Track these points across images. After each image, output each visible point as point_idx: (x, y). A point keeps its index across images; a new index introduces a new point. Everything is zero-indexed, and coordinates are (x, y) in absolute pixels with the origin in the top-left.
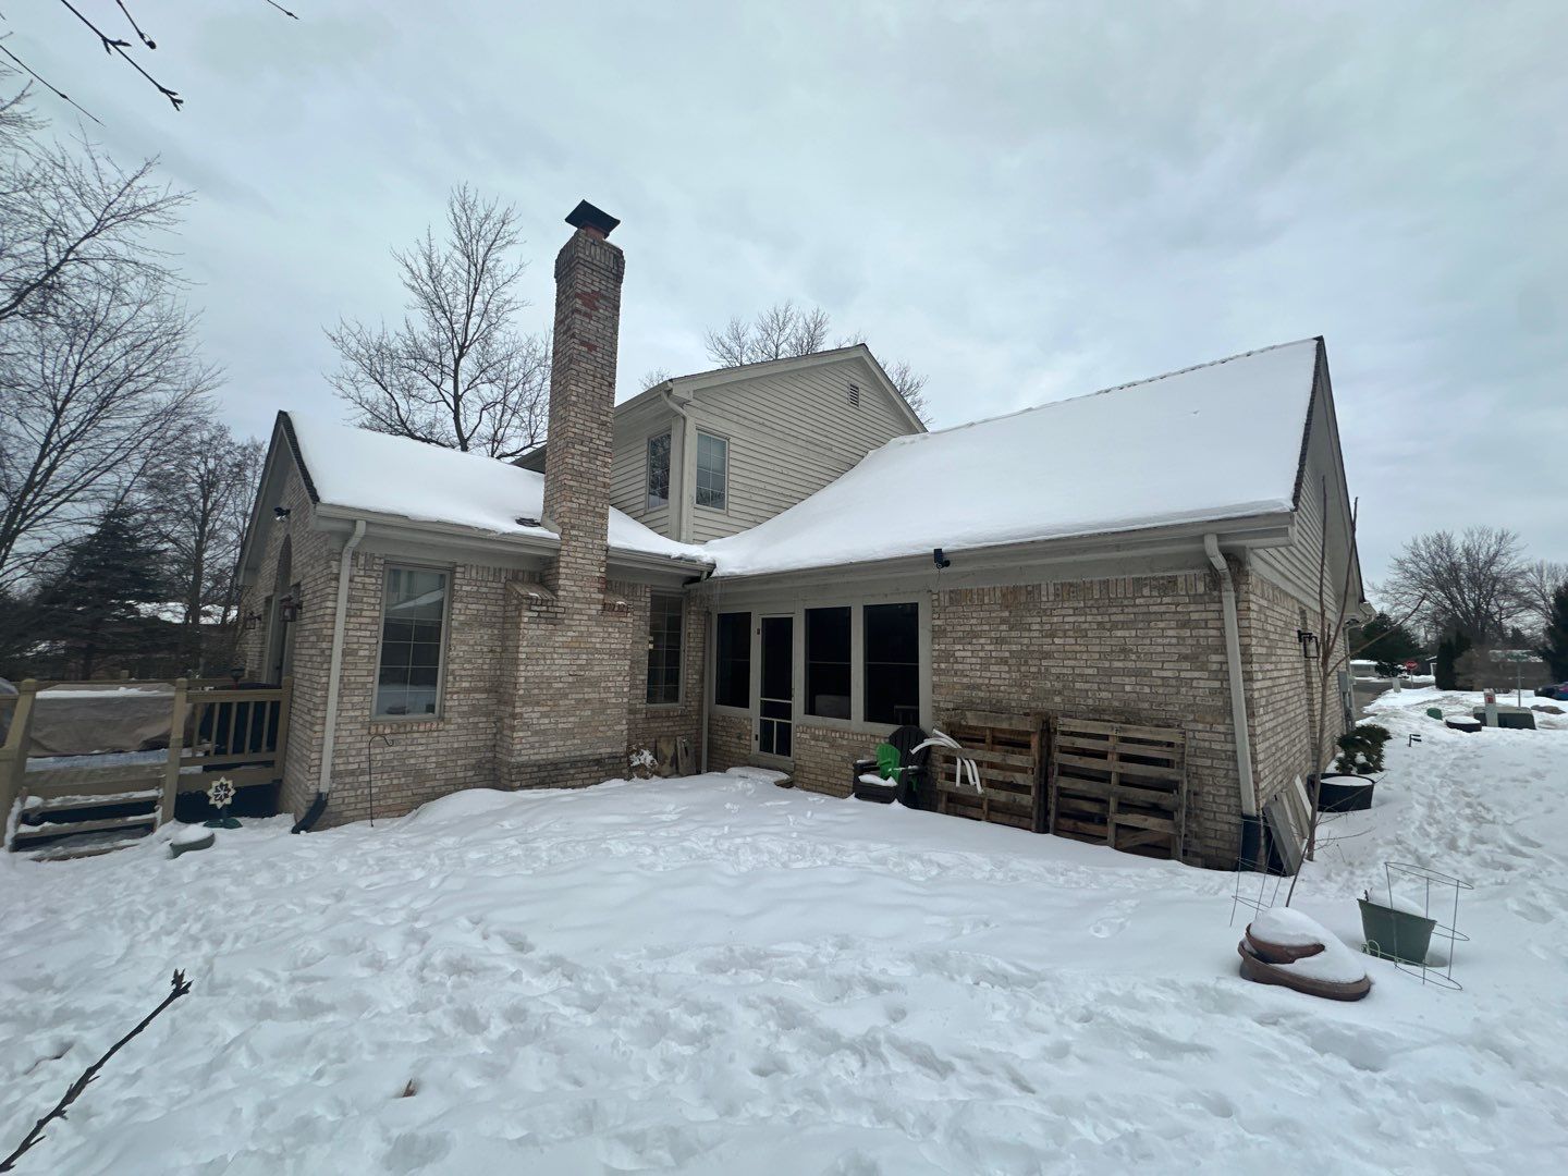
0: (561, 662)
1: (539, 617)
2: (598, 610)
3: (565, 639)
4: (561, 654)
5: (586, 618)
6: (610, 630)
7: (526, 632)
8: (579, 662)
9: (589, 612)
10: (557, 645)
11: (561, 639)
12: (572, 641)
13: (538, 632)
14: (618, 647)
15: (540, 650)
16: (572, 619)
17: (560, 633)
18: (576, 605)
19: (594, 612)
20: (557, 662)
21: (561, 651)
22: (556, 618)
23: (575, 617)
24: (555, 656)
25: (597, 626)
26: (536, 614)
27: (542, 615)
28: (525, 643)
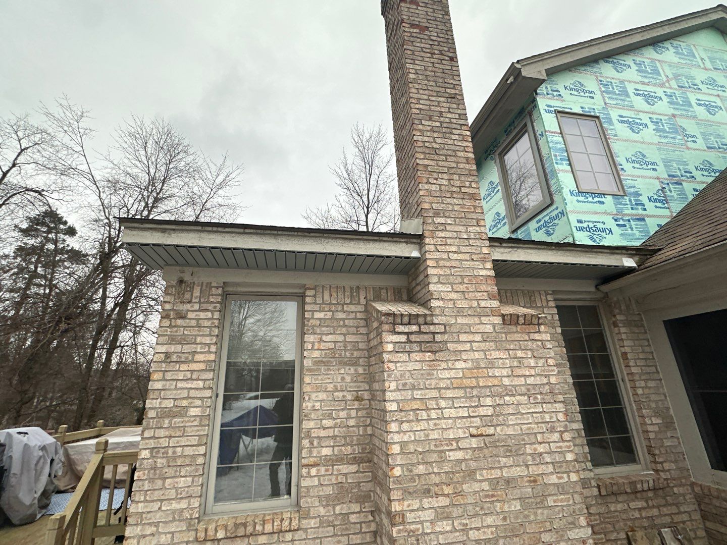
0: (453, 412)
1: (409, 341)
2: (494, 325)
3: (452, 374)
4: (452, 399)
5: (478, 338)
6: (520, 354)
7: (392, 366)
8: (482, 411)
9: (482, 328)
10: (442, 385)
11: (446, 374)
12: (464, 377)
13: (411, 366)
14: (538, 380)
15: (418, 394)
16: (459, 342)
17: (444, 365)
18: (460, 320)
19: (489, 329)
20: (447, 413)
21: (449, 394)
22: (434, 341)
23: (463, 337)
24: (443, 404)
25: (497, 349)
26: (403, 338)
27: (413, 338)
28: (393, 385)
